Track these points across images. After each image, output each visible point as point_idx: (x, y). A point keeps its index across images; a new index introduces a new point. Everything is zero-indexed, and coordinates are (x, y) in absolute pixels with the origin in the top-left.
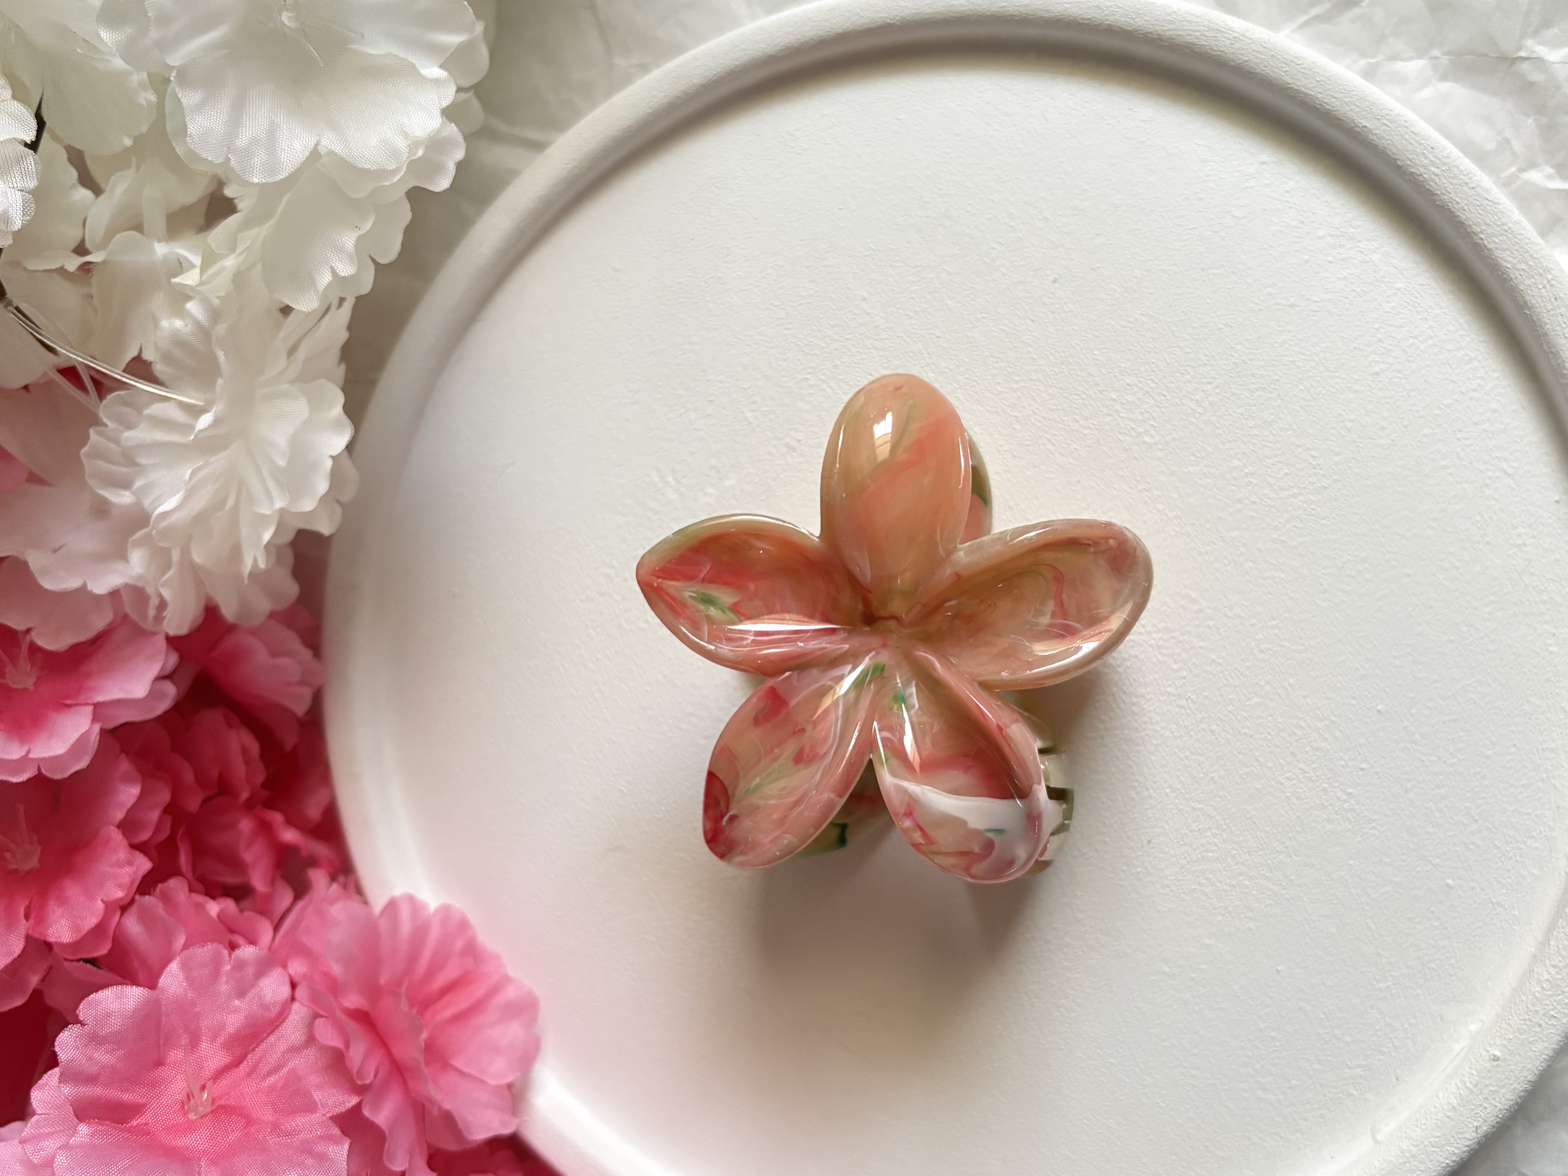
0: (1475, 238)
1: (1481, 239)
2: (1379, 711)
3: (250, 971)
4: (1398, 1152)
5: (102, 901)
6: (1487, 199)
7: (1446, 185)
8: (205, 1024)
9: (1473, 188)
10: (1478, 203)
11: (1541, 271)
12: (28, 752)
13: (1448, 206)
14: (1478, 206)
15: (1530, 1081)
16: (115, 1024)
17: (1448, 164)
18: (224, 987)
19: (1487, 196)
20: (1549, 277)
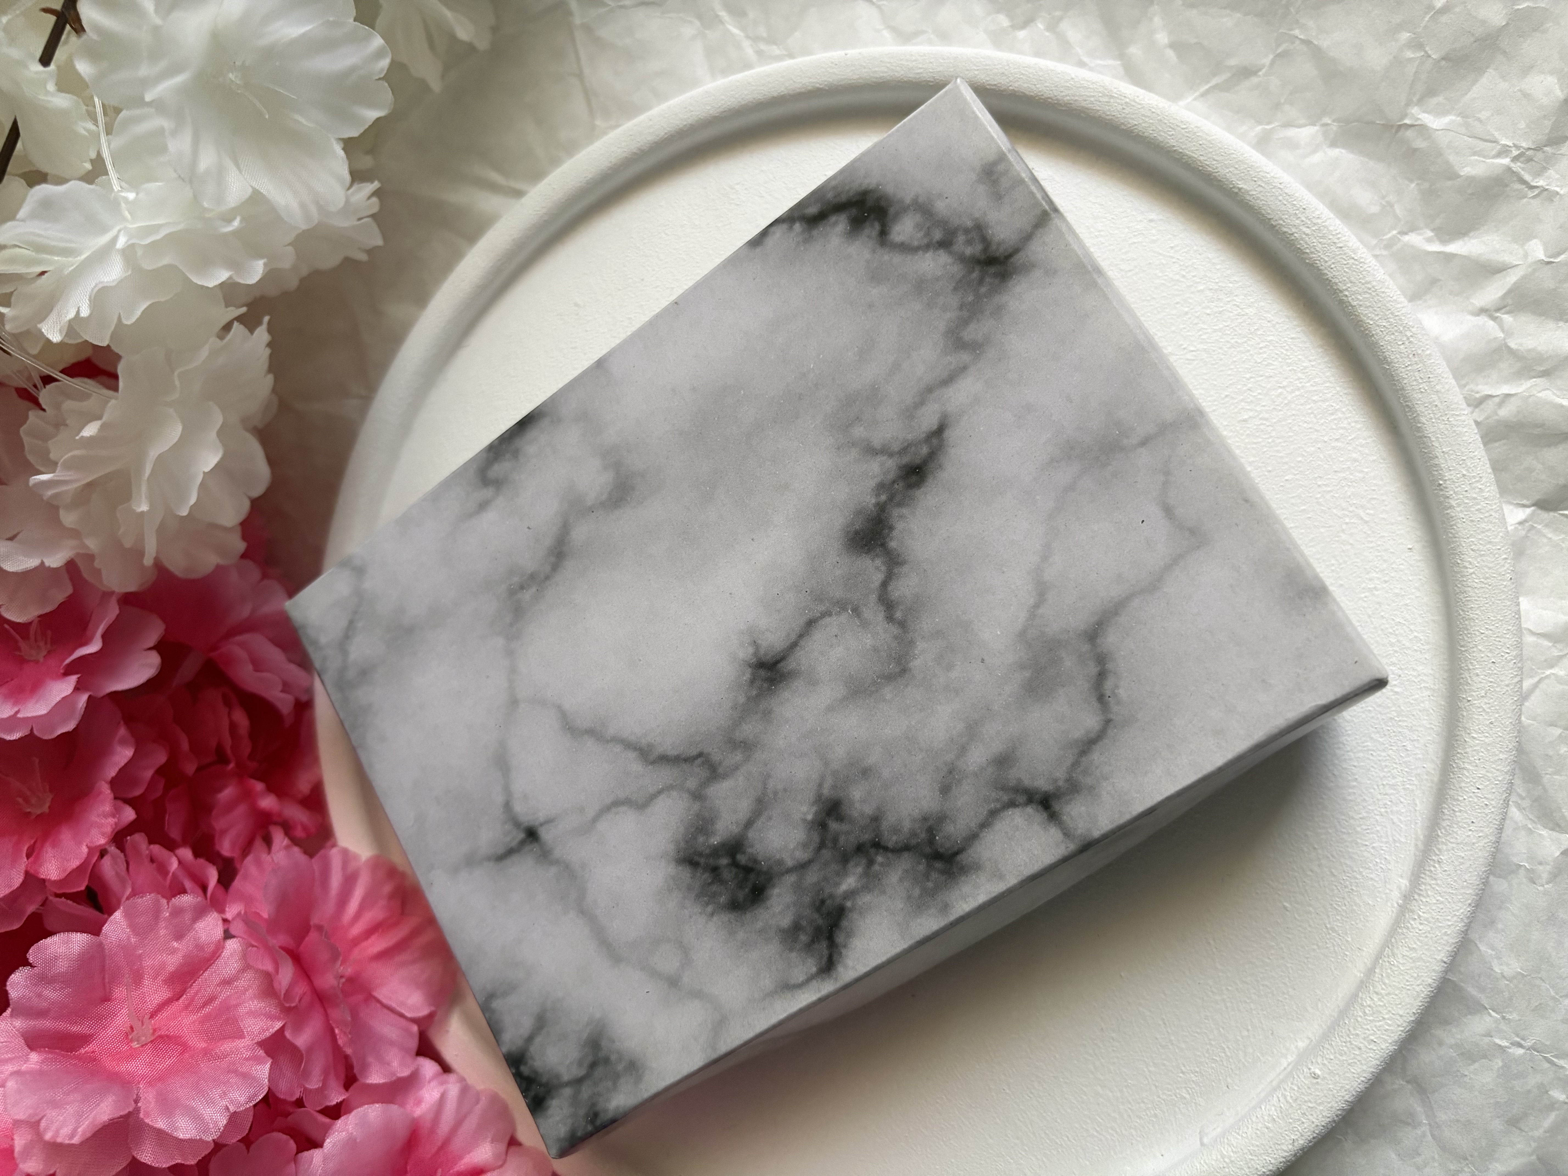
4: (1219, 1157)
8: (147, 964)
15: (1347, 1101)
16: (64, 965)
18: (163, 931)
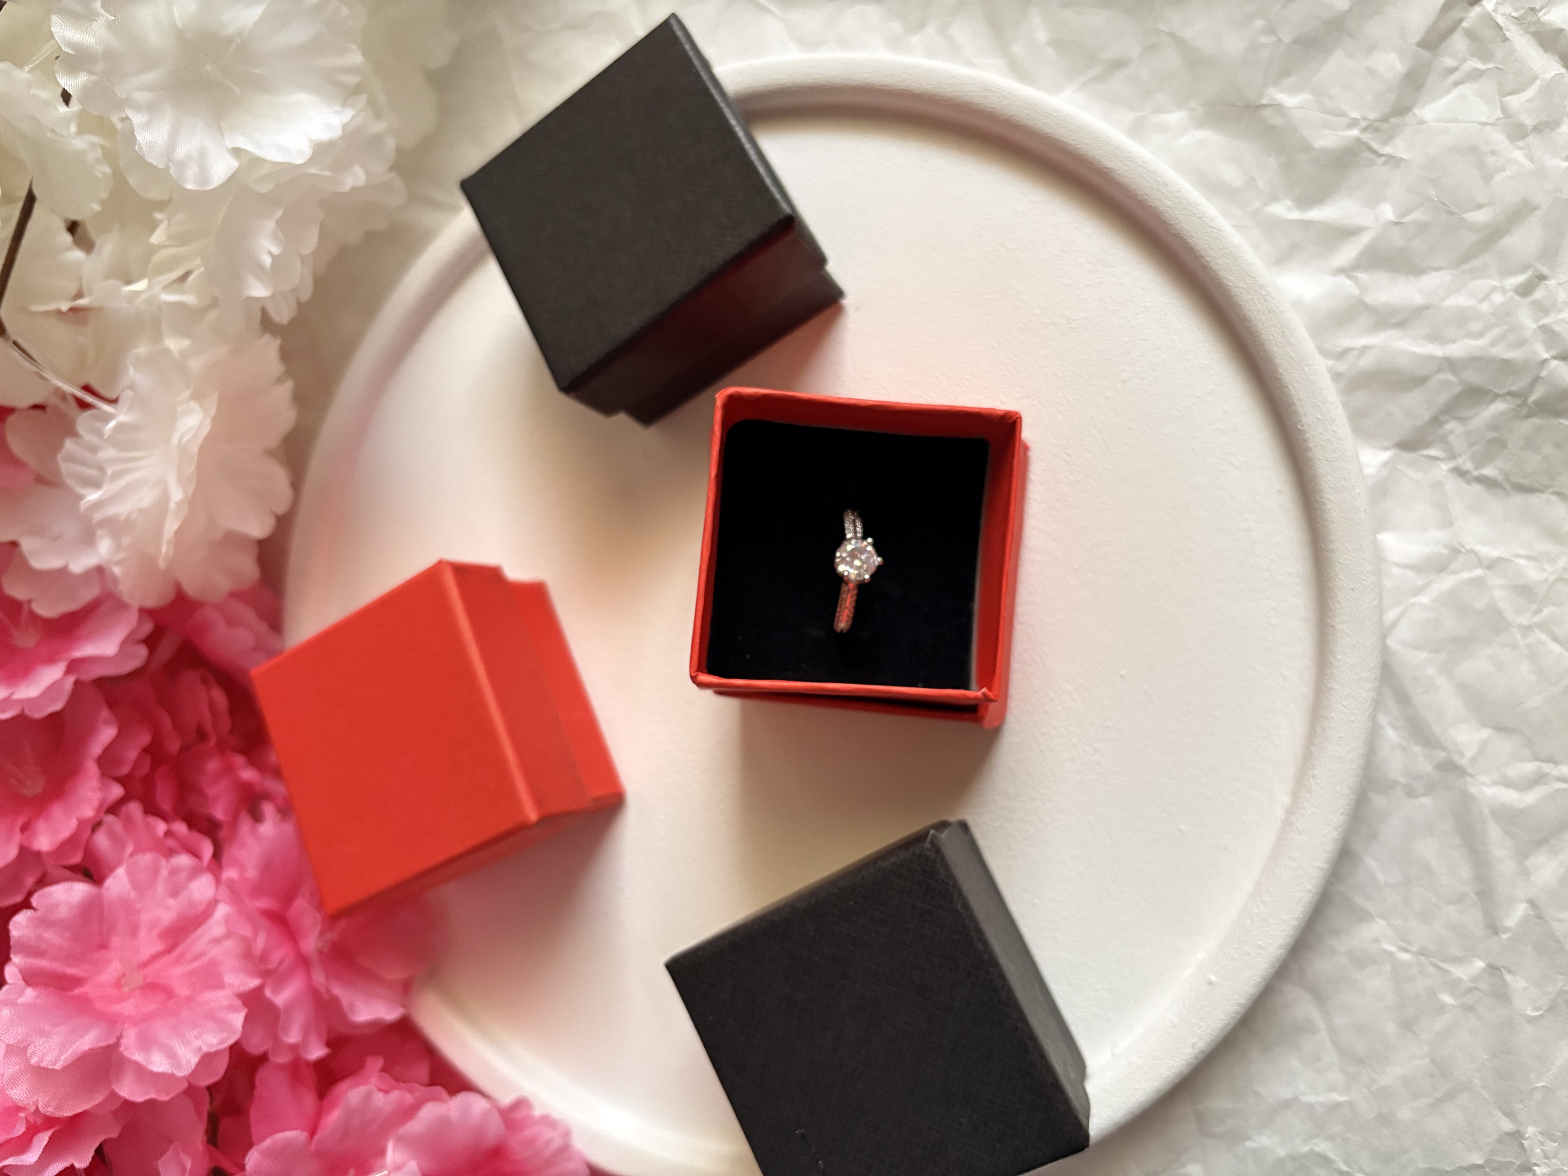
0: (1202, 260)
1: (1207, 261)
2: (1122, 677)
3: (183, 876)
4: (1128, 1064)
5: (77, 818)
6: (1211, 227)
7: (1177, 216)
8: (145, 918)
9: (1200, 218)
10: (1204, 231)
11: (1257, 288)
12: (12, 694)
13: (1180, 234)
14: (1205, 233)
15: (1239, 1003)
16: (63, 912)
17: (1178, 198)
18: (160, 889)
19: (1212, 225)
20: (1263, 292)
